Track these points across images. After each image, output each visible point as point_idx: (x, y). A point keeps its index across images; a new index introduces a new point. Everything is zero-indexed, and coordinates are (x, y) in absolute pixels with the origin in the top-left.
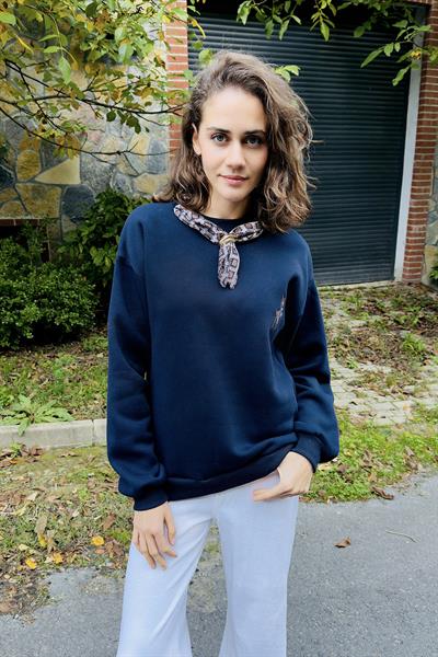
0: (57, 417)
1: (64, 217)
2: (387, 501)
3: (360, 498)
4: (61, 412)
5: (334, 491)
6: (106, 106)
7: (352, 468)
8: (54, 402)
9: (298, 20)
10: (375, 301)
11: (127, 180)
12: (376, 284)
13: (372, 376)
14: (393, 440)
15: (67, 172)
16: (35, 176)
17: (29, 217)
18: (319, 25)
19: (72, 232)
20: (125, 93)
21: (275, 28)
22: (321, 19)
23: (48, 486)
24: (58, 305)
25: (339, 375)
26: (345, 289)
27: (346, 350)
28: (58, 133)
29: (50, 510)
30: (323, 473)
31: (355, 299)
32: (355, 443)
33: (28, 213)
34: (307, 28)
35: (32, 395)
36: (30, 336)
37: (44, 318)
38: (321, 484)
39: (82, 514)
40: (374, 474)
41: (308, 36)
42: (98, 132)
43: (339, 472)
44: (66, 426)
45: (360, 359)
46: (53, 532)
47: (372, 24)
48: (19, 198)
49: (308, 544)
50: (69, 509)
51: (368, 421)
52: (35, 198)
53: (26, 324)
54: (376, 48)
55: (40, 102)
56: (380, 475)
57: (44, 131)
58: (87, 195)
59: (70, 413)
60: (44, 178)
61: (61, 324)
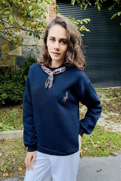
0: (10, 129)
1: (17, 66)
2: (115, 157)
3: (106, 156)
4: (12, 128)
5: (98, 153)
6: (29, 31)
7: (104, 146)
8: (10, 124)
9: (90, 4)
10: (115, 93)
11: (37, 54)
12: (116, 88)
13: (113, 117)
14: (118, 137)
15: (17, 52)
16: (7, 53)
17: (5, 66)
18: (97, 6)
19: (19, 70)
20: (35, 27)
21: (83, 7)
22: (98, 4)
23: (6, 151)
24: (13, 93)
25: (102, 116)
26: (106, 89)
27: (105, 108)
28: (15, 39)
29: (6, 159)
30: (95, 148)
31: (109, 92)
32: (106, 138)
33: (5, 64)
34: (93, 7)
35: (3, 122)
36: (4, 103)
37: (8, 98)
38: (94, 151)
39: (16, 160)
40: (111, 148)
41: (94, 10)
42: (28, 39)
43: (100, 147)
44: (13, 132)
45: (109, 111)
46: (6, 166)
47: (114, 6)
48: (2, 60)
49: (88, 171)
50: (12, 159)
51: (110, 131)
52: (7, 60)
53: (3, 99)
54: (115, 13)
55: (8, 29)
56: (113, 148)
57: (10, 38)
58: (24, 59)
59: (15, 128)
60: (10, 53)
61: (14, 100)
